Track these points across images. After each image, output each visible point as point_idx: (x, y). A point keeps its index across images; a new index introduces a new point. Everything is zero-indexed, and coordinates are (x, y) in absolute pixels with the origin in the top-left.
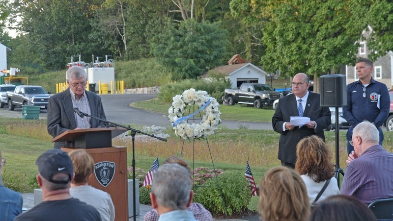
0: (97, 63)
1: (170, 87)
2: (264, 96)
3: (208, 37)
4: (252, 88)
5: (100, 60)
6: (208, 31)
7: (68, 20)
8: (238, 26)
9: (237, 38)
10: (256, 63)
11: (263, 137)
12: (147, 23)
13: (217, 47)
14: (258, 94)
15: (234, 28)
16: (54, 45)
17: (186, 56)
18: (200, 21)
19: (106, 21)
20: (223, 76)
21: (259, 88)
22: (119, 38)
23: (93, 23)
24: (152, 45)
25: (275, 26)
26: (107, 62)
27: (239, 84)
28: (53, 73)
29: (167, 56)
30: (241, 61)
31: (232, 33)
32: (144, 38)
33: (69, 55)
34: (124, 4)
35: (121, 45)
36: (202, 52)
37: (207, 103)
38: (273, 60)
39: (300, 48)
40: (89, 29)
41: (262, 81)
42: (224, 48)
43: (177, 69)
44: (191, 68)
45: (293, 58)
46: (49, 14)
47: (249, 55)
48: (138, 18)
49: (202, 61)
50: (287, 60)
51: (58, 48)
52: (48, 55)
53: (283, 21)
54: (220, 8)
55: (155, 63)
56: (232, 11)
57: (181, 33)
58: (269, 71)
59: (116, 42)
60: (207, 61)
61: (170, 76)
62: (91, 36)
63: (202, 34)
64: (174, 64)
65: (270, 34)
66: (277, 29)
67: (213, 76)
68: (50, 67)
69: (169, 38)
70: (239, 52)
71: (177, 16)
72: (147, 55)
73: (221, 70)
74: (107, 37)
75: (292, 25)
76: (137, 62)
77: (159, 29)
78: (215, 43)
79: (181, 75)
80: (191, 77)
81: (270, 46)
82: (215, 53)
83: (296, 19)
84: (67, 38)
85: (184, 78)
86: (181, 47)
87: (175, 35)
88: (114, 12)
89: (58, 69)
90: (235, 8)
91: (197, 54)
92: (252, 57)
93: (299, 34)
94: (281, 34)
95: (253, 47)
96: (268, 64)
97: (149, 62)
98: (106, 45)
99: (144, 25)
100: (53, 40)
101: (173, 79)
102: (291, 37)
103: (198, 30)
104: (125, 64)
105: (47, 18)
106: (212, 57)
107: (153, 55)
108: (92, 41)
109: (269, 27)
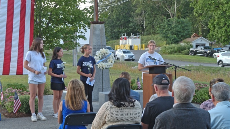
0: (133, 36)
1: (165, 47)
2: (208, 52)
3: (183, 25)
4: (203, 48)
5: (134, 36)
6: (183, 23)
7: (120, 18)
8: (196, 21)
9: (195, 25)
10: (205, 37)
11: (211, 70)
12: (154, 19)
13: (186, 29)
14: (206, 50)
15: (194, 21)
16: (114, 29)
17: (173, 34)
18: (179, 18)
19: (137, 19)
20: (189, 43)
21: (206, 48)
22: (142, 26)
23: (131, 19)
24: (158, 29)
25: (215, 20)
26: (137, 36)
27: (197, 46)
28: (114, 41)
29: (164, 34)
30: (197, 36)
31: (193, 24)
32: (153, 26)
33: (121, 33)
34: (145, 11)
35: (143, 29)
36: (180, 32)
38: (213, 36)
39: (226, 30)
40: (129, 22)
41: (207, 45)
42: (190, 30)
43: (168, 39)
44: (175, 39)
45: (223, 35)
46: (112, 15)
47: (200, 33)
48: (151, 17)
49: (180, 36)
50: (220, 36)
51: (116, 30)
52: (112, 33)
53: (219, 18)
54: (187, 13)
55: (159, 36)
56: (195, 14)
57: (170, 23)
58: (211, 40)
59: (141, 28)
60: (182, 36)
61: (165, 42)
62: (130, 25)
63: (180, 24)
64: (167, 37)
65: (212, 24)
66: (216, 22)
67: (185, 42)
68: (112, 38)
69: (165, 26)
70: (196, 32)
71: (168, 16)
72: (155, 33)
73: (188, 40)
74: (137, 25)
75: (223, 20)
76: (150, 36)
77: (160, 22)
78: (186, 28)
79: (170, 42)
80: (175, 43)
81: (212, 29)
82: (186, 32)
83: (225, 17)
84: (120, 26)
85: (172, 43)
86: (171, 29)
87: (168, 24)
88: (140, 15)
89: (115, 39)
90: (196, 12)
91: (178, 33)
92: (202, 34)
93: (226, 24)
94: (218, 24)
95: (202, 30)
96: (211, 37)
97: (155, 36)
98: (136, 29)
99: (153, 20)
100: (114, 27)
101: (167, 44)
102: (222, 25)
103: (178, 22)
104: (145, 37)
105: (111, 17)
106: (184, 34)
107: (157, 34)
108: (130, 27)
109: (212, 21)
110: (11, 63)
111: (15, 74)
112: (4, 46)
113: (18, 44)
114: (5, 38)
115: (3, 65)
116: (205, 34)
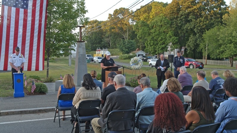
0: (104, 49)
1: (122, 56)
2: (145, 59)
3: (131, 44)
4: (142, 57)
5: (105, 49)
6: (131, 42)
7: (97, 39)
8: (139, 41)
9: (138, 44)
10: (143, 50)
11: (146, 69)
12: (116, 40)
13: (133, 46)
14: (143, 58)
15: (137, 42)
16: (93, 45)
17: (126, 48)
18: (129, 39)
19: (106, 39)
20: (135, 53)
21: (144, 57)
22: (109, 44)
23: (103, 40)
24: (118, 45)
25: (148, 42)
26: (106, 49)
27: (139, 55)
28: (93, 52)
29: (121, 48)
30: (139, 50)
31: (137, 43)
32: (115, 44)
33: (97, 47)
34: (110, 35)
35: (110, 45)
36: (130, 47)
37: (140, 60)
38: (147, 50)
39: (154, 47)
40: (102, 41)
41: (144, 55)
42: (135, 47)
43: (123, 51)
44: (127, 51)
45: (152, 49)
46: (92, 37)
47: (141, 48)
48: (114, 39)
49: (130, 50)
50: (151, 50)
51: (94, 46)
52: (92, 47)
53: (150, 40)
54: (134, 37)
55: (118, 50)
56: (138, 38)
57: (125, 42)
58: (146, 52)
59: (108, 44)
60: (131, 50)
61: (122, 53)
62: (102, 43)
63: (130, 43)
64: (123, 50)
65: (147, 43)
66: (149, 42)
67: (132, 53)
68: (92, 50)
69: (122, 44)
70: (138, 48)
71: (124, 39)
72: (116, 48)
73: (134, 52)
74: (106, 43)
75: (152, 42)
76: (113, 49)
77: (119, 41)
78: (133, 45)
79: (124, 53)
80: (127, 53)
81: (147, 46)
82: (133, 48)
83: (153, 40)
84: (96, 43)
85: (125, 54)
86: (125, 46)
87: (123, 43)
88: (108, 37)
89: (94, 51)
90: (138, 37)
91: (128, 48)
92: (142, 49)
93: (154, 44)
94: (150, 44)
95: (142, 46)
96: (146, 51)
97: (116, 50)
98: (106, 45)
99: (115, 41)
100: (93, 44)
101: (122, 54)
102: (152, 44)
103: (129, 42)
104: (110, 50)
105: (92, 38)
106: (132, 49)
107: (118, 48)
108: (102, 44)
109: (147, 42)
110: (32, 64)
111: (35, 70)
112: (28, 54)
113: (36, 53)
114: (29, 50)
115: (27, 65)
116: (143, 49)
